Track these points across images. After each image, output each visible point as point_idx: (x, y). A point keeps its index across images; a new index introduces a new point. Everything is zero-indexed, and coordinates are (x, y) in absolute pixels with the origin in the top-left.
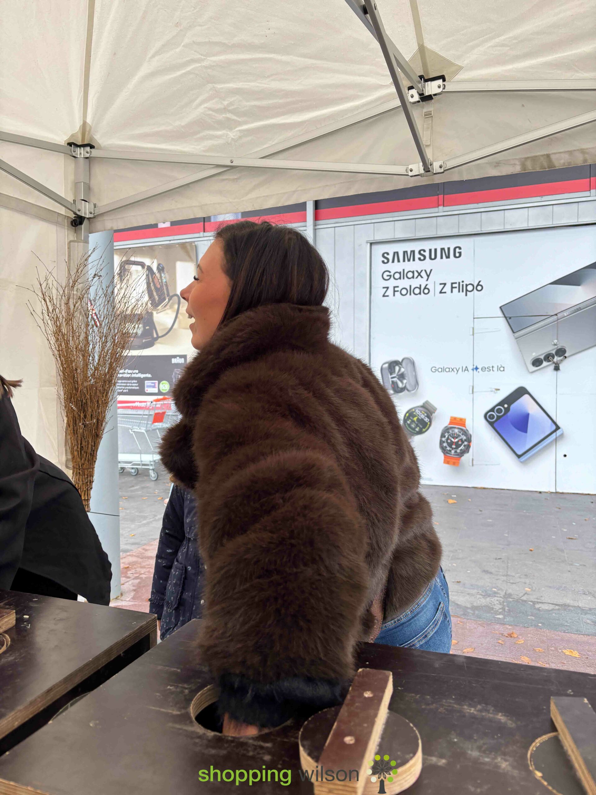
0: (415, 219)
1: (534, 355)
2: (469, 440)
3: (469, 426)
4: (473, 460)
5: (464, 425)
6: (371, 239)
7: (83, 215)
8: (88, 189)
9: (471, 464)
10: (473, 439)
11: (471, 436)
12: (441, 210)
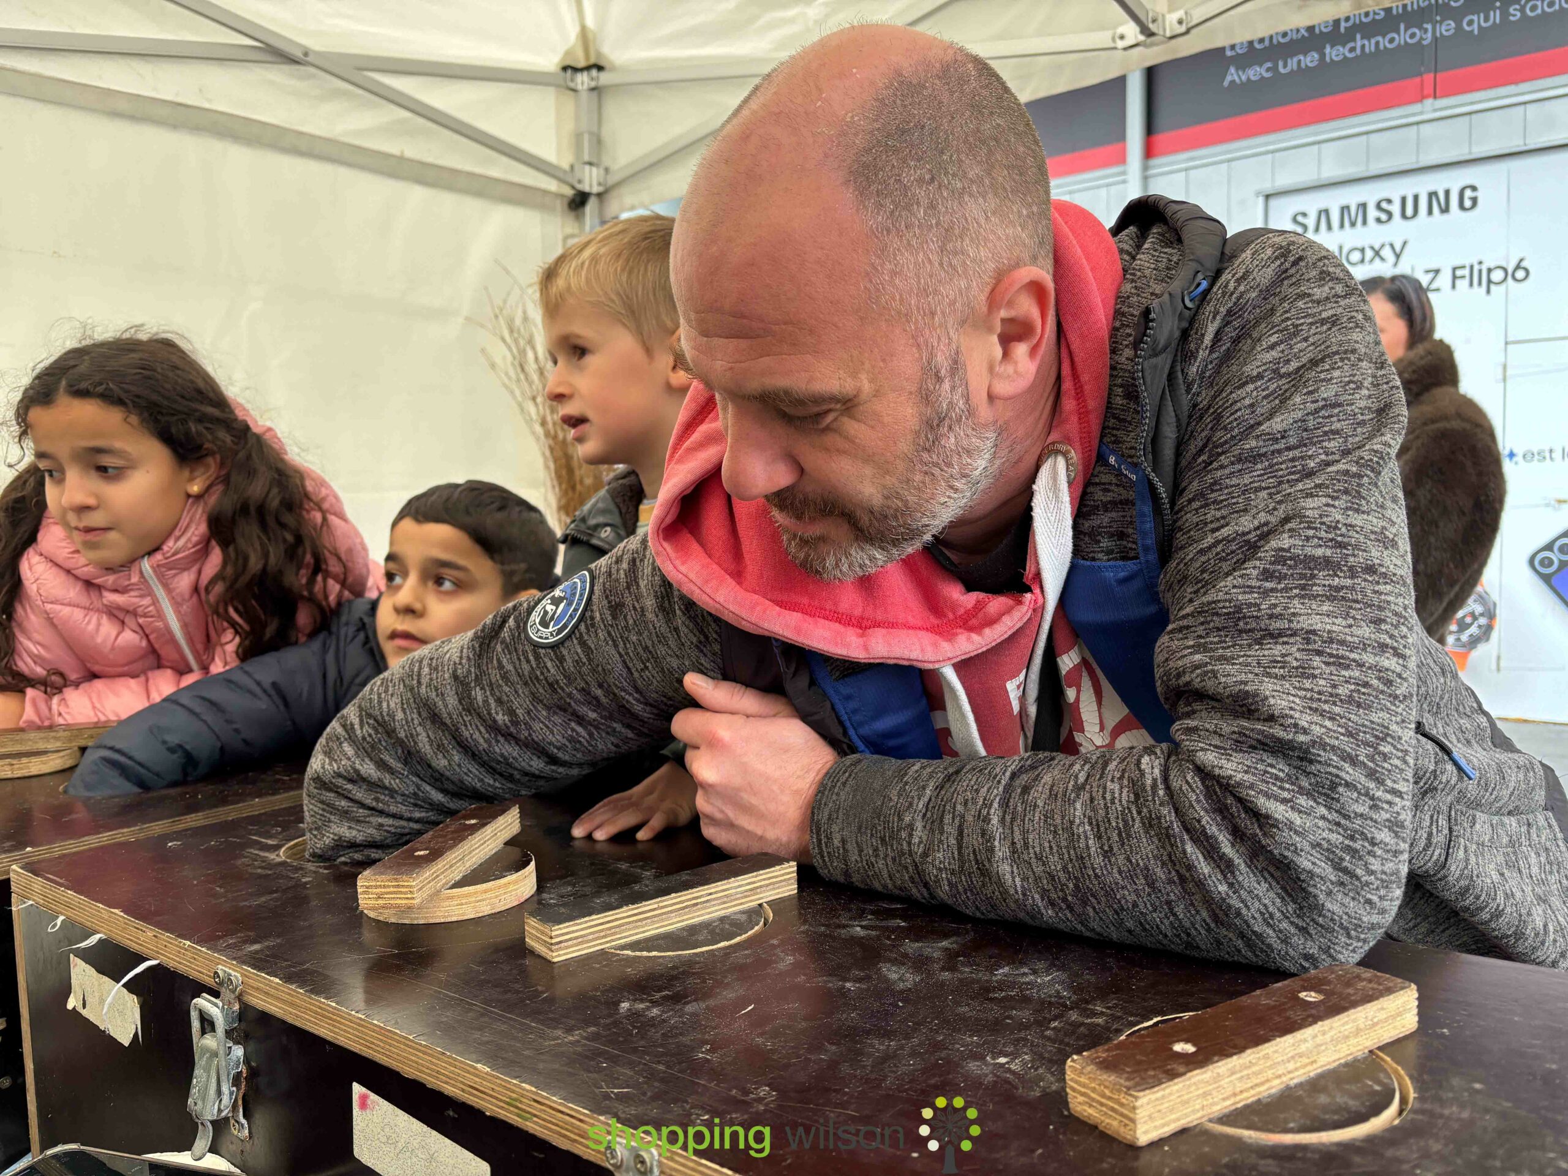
0: (1367, 133)
2: (1489, 615)
3: (1491, 584)
4: (1498, 657)
6: (1268, 187)
7: (587, 189)
8: (598, 142)
10: (1501, 613)
11: (1495, 605)
12: (1429, 108)
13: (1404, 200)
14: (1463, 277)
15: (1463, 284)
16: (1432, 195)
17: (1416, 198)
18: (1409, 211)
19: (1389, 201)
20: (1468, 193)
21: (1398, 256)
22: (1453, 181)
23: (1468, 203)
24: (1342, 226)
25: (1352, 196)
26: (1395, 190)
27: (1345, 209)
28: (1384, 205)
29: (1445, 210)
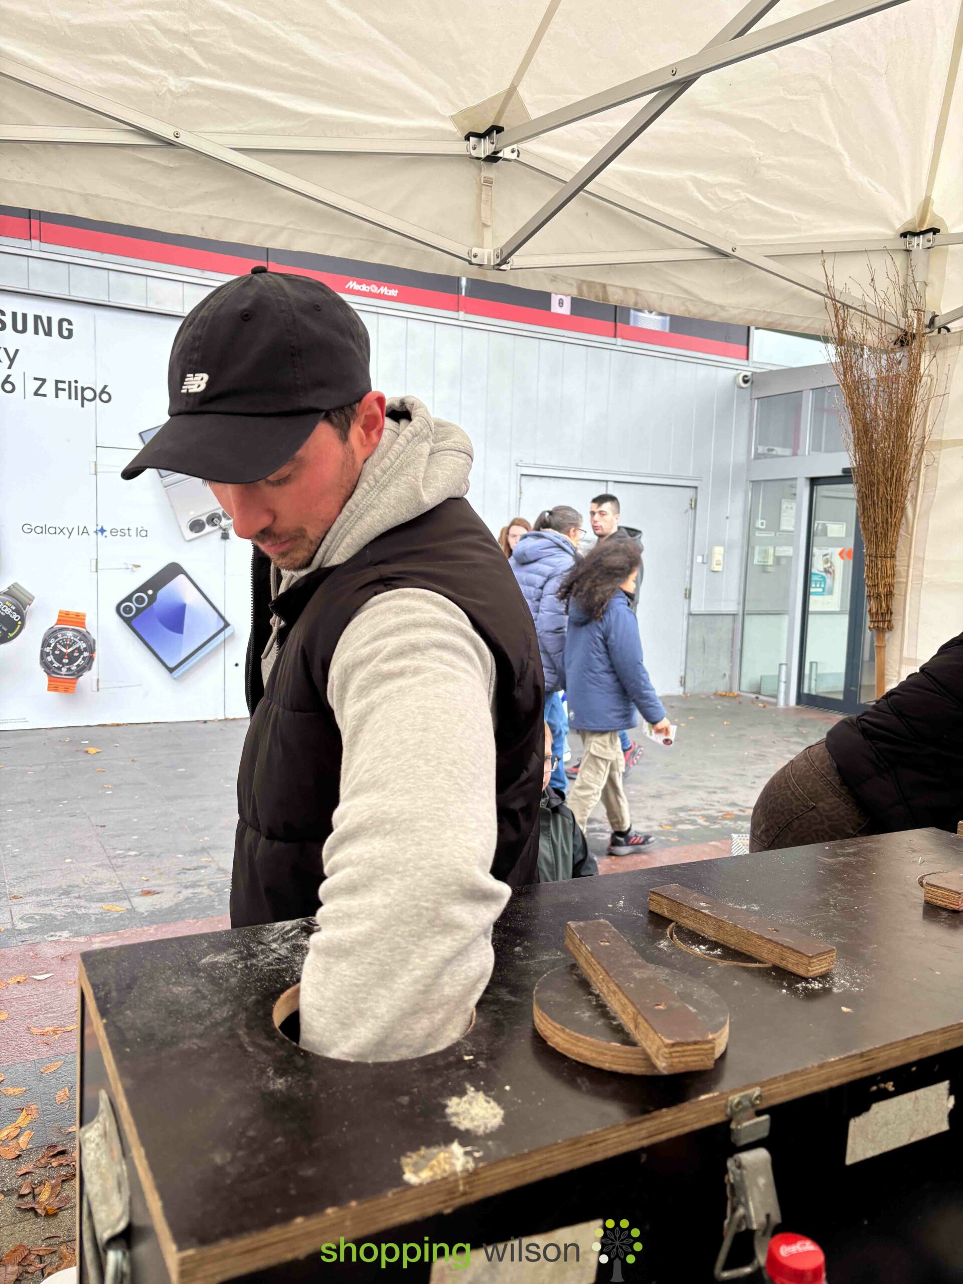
1: (193, 515)
2: (91, 649)
3: (91, 626)
4: (98, 681)
5: (83, 625)
9: (95, 689)
10: (98, 647)
11: (94, 641)
12: (36, 247)
13: (15, 316)
14: (64, 389)
15: (63, 395)
16: (39, 319)
17: (25, 316)
18: (19, 326)
19: (2, 313)
20: (66, 325)
21: (11, 360)
23: (65, 333)
26: (8, 305)
29: (48, 333)
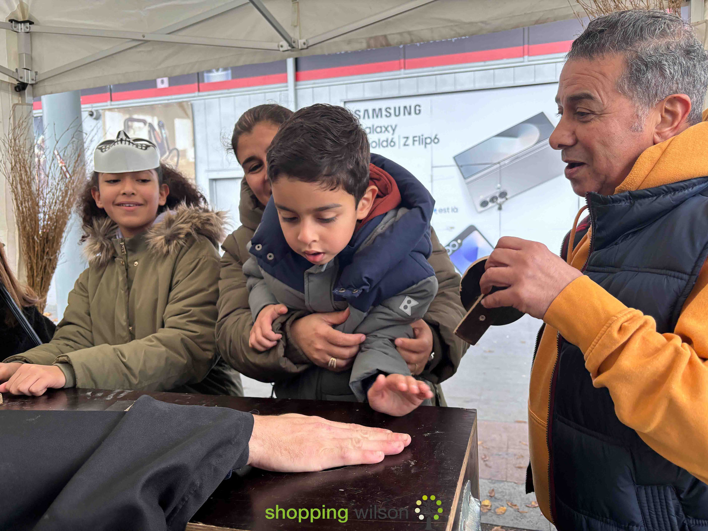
0: (381, 80)
1: (482, 198)
6: (345, 98)
7: (26, 82)
8: (31, 59)
12: (402, 73)
13: (395, 108)
14: (416, 141)
15: (417, 143)
16: (405, 107)
17: (399, 108)
18: (397, 113)
19: (390, 108)
20: (418, 108)
21: (394, 130)
22: (412, 102)
23: (417, 112)
24: (373, 117)
25: (377, 105)
26: (392, 104)
27: (374, 110)
28: (388, 110)
29: (410, 114)
